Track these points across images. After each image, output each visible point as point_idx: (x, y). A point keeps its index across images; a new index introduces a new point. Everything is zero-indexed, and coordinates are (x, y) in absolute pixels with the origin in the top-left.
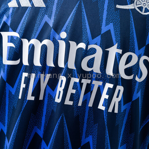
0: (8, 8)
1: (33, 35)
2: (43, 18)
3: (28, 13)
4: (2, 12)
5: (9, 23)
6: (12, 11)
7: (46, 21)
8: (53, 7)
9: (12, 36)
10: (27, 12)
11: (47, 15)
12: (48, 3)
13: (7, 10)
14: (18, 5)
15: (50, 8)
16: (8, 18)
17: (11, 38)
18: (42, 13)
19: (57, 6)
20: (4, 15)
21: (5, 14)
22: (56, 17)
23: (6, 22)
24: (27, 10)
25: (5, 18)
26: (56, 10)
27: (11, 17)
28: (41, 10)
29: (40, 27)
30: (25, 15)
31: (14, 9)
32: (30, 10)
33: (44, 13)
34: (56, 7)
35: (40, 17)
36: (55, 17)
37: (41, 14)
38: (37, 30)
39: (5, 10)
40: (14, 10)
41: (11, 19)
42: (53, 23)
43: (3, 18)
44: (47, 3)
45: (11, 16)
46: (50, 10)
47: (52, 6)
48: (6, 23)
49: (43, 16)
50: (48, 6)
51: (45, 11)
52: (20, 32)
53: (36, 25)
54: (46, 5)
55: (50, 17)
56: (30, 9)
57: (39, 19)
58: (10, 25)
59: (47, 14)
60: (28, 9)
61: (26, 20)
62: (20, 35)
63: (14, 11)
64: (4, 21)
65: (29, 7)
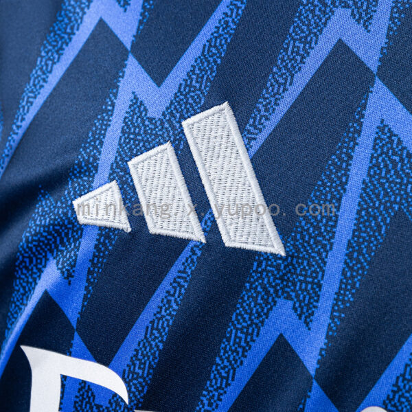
0: (70, 222)
1: (206, 402)
2: (267, 315)
3: (184, 272)
4: (39, 241)
5: (73, 310)
6: (96, 246)
7: (281, 335)
8: (329, 260)
9: (84, 382)
10: (178, 265)
11: (290, 303)
12: (298, 236)
13: (67, 235)
14: (131, 218)
15: (310, 265)
16: (69, 284)
17: (80, 390)
18: (265, 289)
19: (349, 255)
20: (47, 260)
21: (52, 252)
22: (339, 317)
23: (57, 300)
24: (182, 258)
25: (50, 277)
26: (341, 282)
27: (88, 280)
28: (256, 272)
29: (246, 362)
30: (166, 284)
31: (108, 237)
32: (195, 258)
33: (272, 290)
34: (346, 262)
35: (249, 305)
36: (332, 318)
37: (259, 289)
38: (227, 378)
39: (57, 231)
40: (104, 244)
41: (86, 288)
42: (320, 354)
43: (41, 271)
44: (296, 232)
45: (90, 272)
46: (306, 276)
47: (320, 254)
48: (56, 305)
49: (269, 304)
50: (298, 251)
51: (282, 279)
52: (134, 373)
53: (225, 349)
54: (285, 247)
55: (305, 313)
56: (199, 253)
57: (246, 316)
58: (79, 322)
59: (288, 298)
60: (187, 252)
61: (170, 314)
62: (133, 389)
63: (107, 249)
64: (46, 292)
65: (191, 245)
